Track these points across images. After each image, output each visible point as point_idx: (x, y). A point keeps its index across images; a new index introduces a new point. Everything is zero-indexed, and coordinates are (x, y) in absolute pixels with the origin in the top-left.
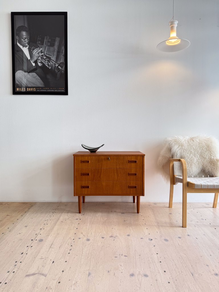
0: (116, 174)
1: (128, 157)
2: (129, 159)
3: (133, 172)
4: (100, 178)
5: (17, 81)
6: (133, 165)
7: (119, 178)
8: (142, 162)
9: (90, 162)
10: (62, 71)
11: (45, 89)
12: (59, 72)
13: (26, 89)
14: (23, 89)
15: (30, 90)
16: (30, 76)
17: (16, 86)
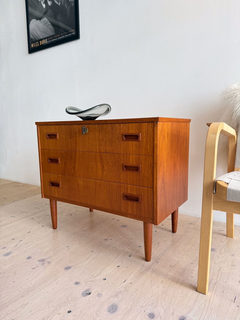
0: (99, 164)
1: (122, 125)
2: (124, 130)
3: (132, 162)
4: (74, 169)
5: (31, 34)
6: (132, 144)
7: (105, 174)
8: (152, 139)
9: (60, 138)
10: (72, 3)
11: (56, 36)
12: (69, 7)
13: (39, 43)
14: (37, 43)
15: (42, 43)
16: (42, 23)
17: (30, 42)
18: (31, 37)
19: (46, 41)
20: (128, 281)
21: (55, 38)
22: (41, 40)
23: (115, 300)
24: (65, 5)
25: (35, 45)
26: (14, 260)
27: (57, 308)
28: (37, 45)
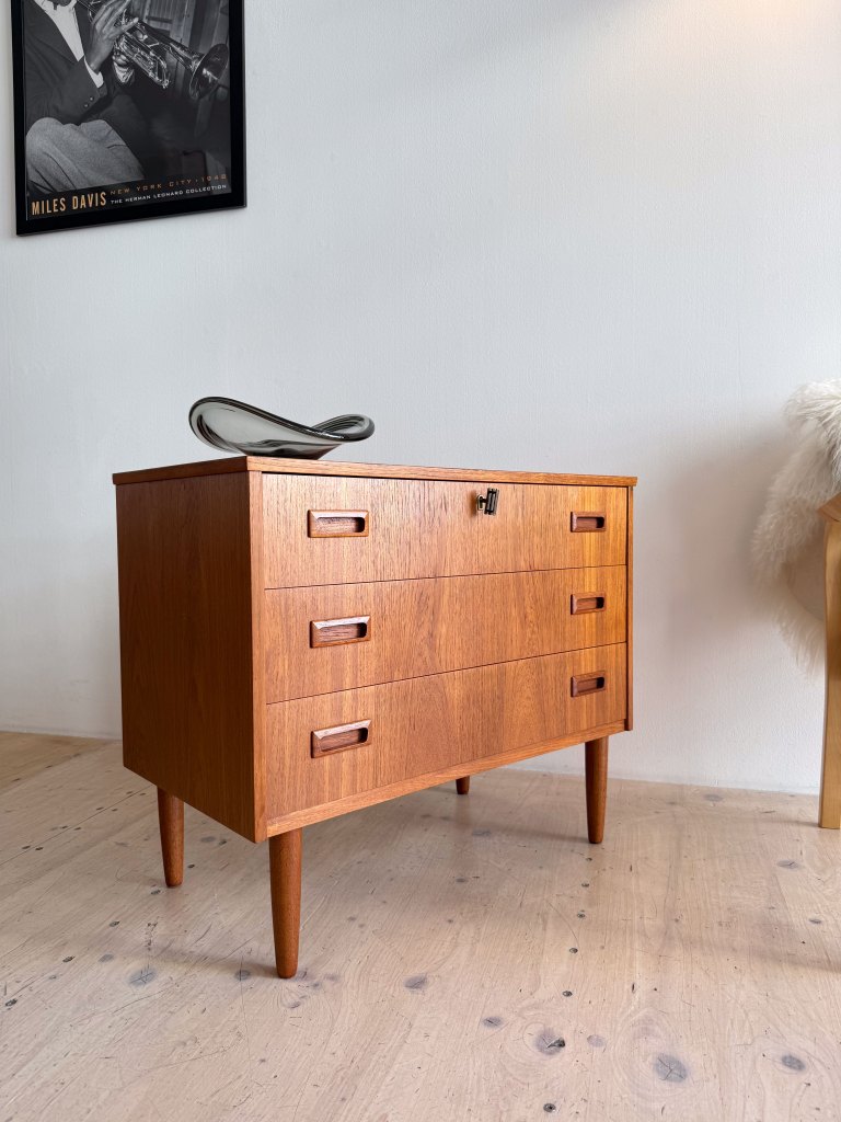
1: (570, 491)
2: (575, 503)
3: (589, 586)
5: (34, 167)
6: (589, 540)
7: (529, 635)
8: (623, 526)
10: (221, 89)
11: (145, 188)
12: (207, 98)
13: (69, 203)
14: (58, 203)
15: (83, 204)
16: (84, 136)
17: (27, 194)
18: (32, 176)
19: (100, 200)
20: (642, 986)
21: (142, 193)
22: (78, 193)
23: (656, 1045)
24: (191, 91)
25: (51, 208)
26: (193, 993)
27: (497, 1105)
28: (57, 208)
